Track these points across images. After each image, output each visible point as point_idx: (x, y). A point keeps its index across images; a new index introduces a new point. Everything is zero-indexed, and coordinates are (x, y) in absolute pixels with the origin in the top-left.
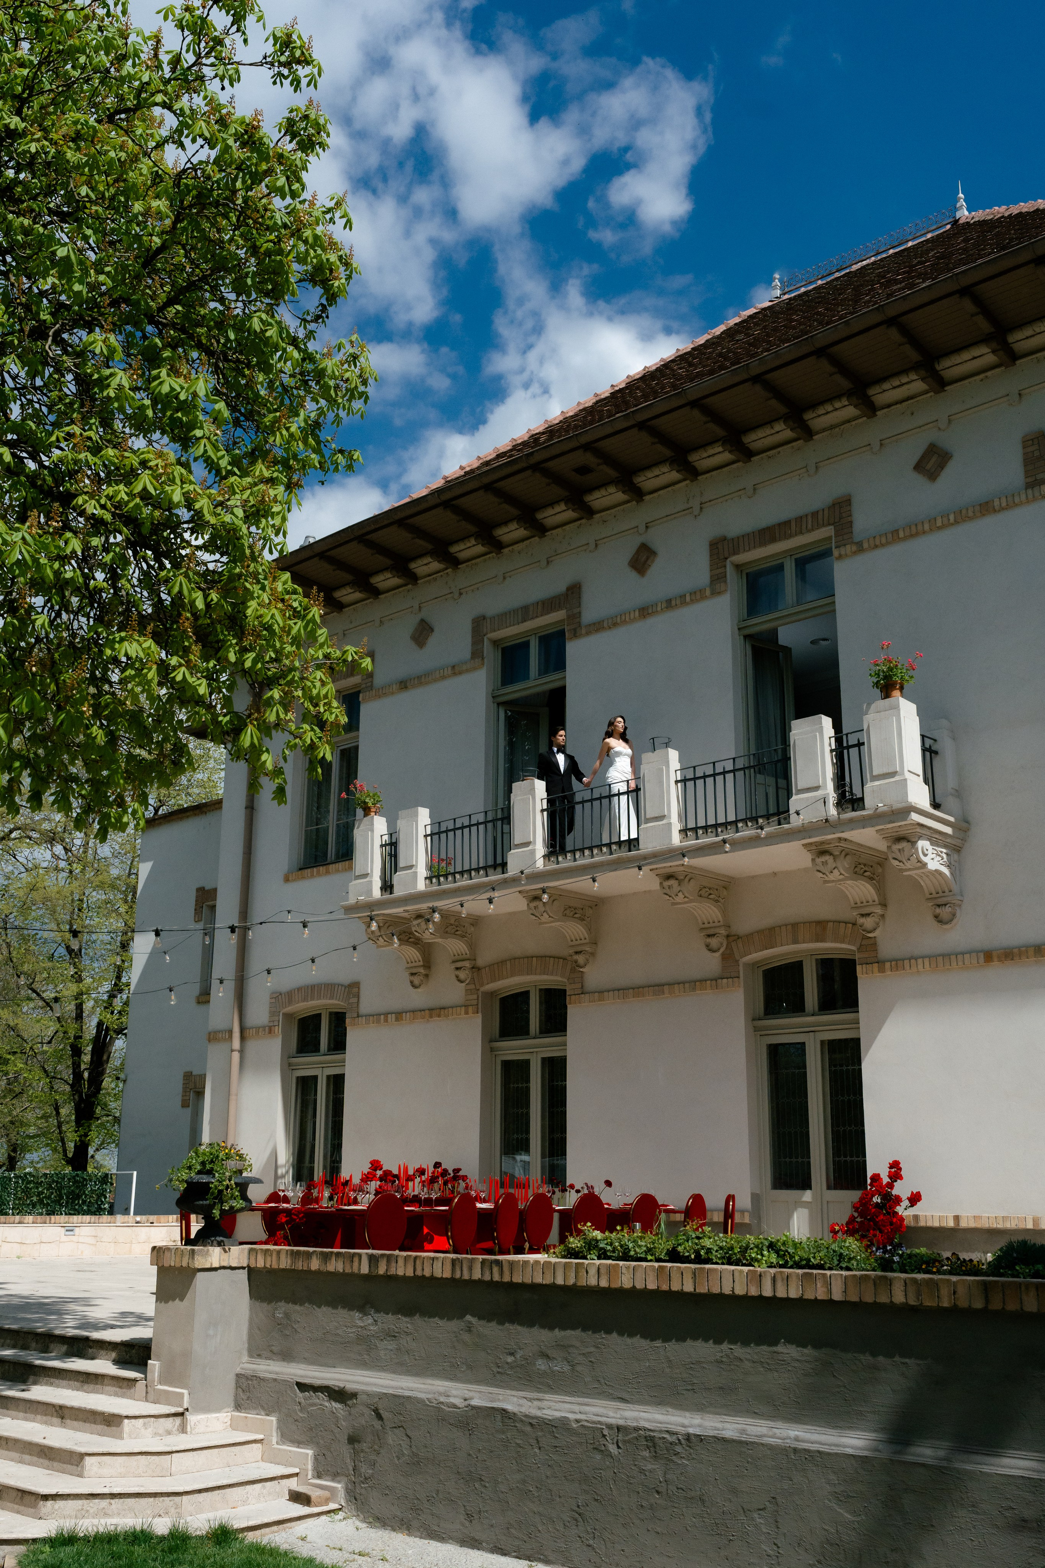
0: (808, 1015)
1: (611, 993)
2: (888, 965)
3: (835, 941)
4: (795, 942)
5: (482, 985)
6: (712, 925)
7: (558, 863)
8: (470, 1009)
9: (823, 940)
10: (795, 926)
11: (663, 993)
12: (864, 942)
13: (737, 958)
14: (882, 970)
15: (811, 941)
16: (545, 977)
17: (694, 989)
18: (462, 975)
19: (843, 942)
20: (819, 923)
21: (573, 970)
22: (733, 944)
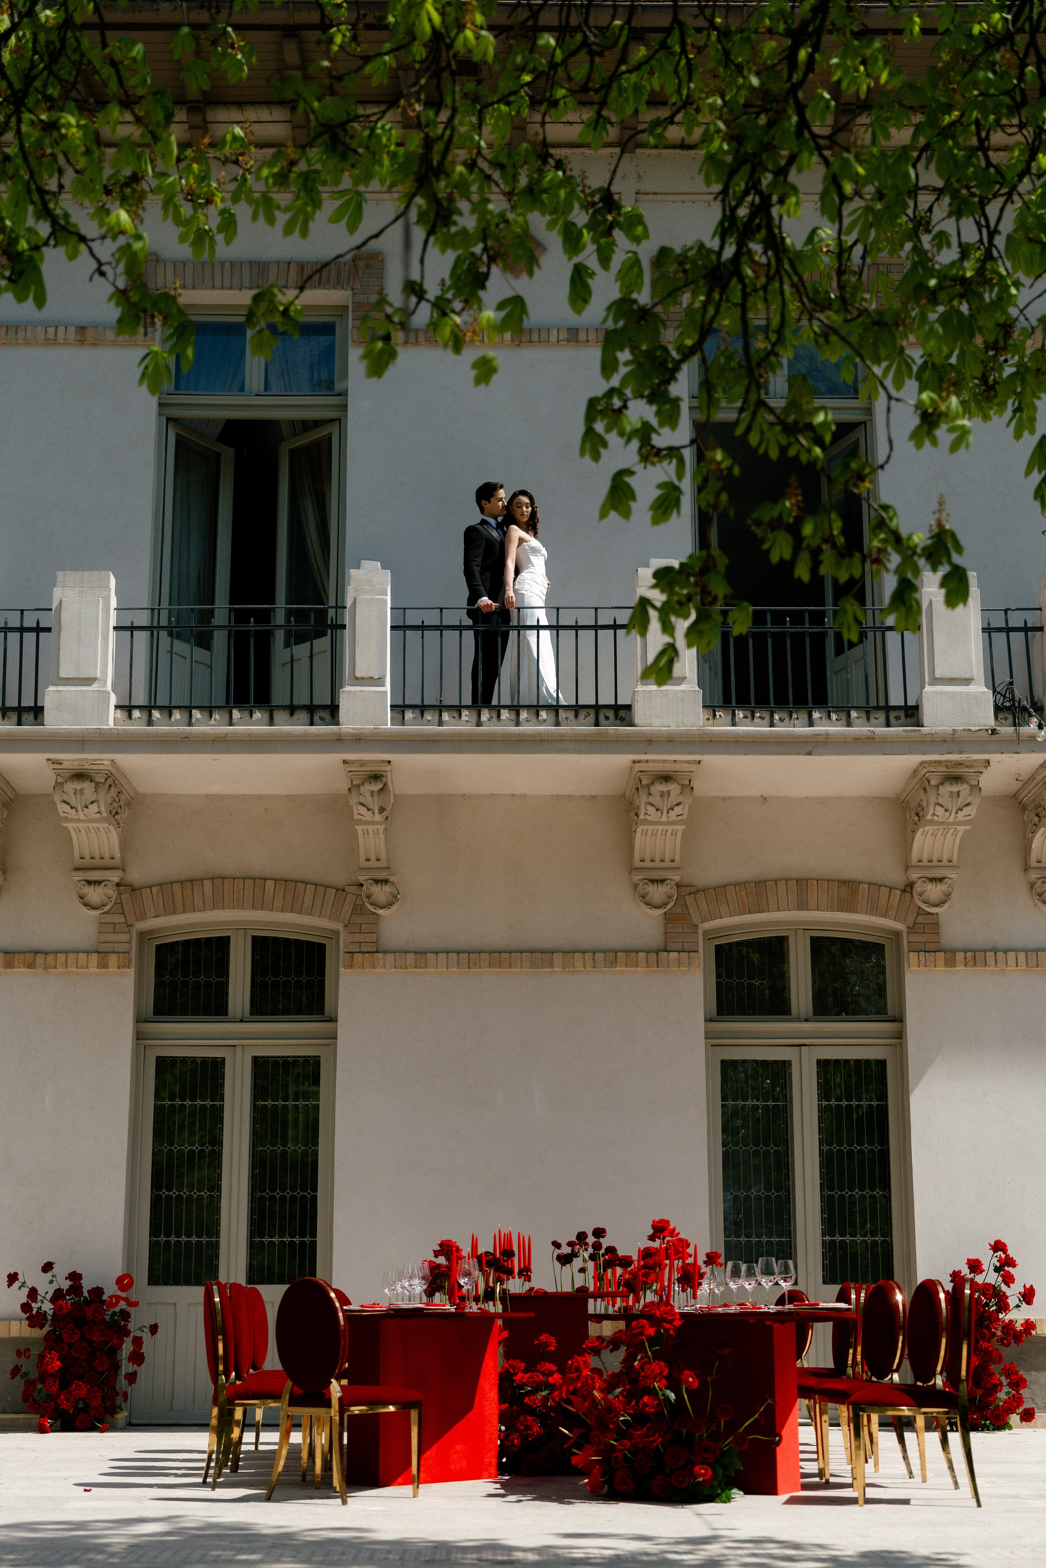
0: (798, 1020)
1: (442, 957)
2: (960, 956)
3: (872, 911)
4: (802, 906)
5: (143, 917)
6: (657, 864)
7: (441, 723)
8: (113, 959)
9: (852, 909)
10: (802, 883)
11: (551, 964)
12: (921, 919)
13: (695, 919)
14: (950, 962)
15: (831, 909)
16: (290, 917)
17: (614, 963)
18: (95, 894)
19: (885, 915)
20: (843, 883)
21: (359, 909)
22: (689, 899)
